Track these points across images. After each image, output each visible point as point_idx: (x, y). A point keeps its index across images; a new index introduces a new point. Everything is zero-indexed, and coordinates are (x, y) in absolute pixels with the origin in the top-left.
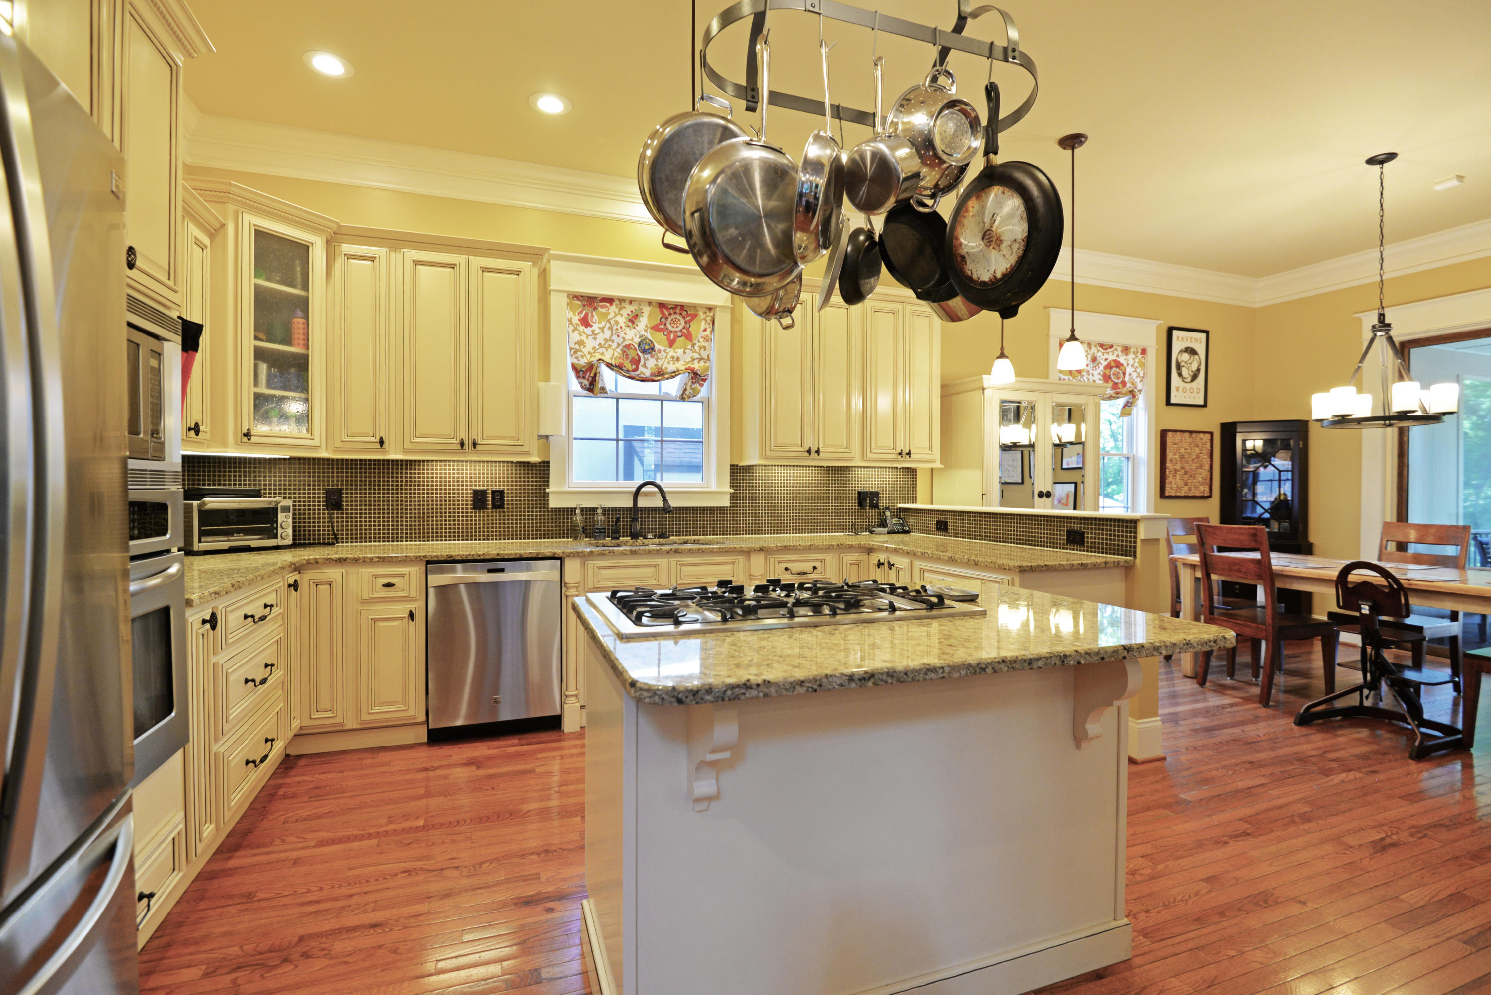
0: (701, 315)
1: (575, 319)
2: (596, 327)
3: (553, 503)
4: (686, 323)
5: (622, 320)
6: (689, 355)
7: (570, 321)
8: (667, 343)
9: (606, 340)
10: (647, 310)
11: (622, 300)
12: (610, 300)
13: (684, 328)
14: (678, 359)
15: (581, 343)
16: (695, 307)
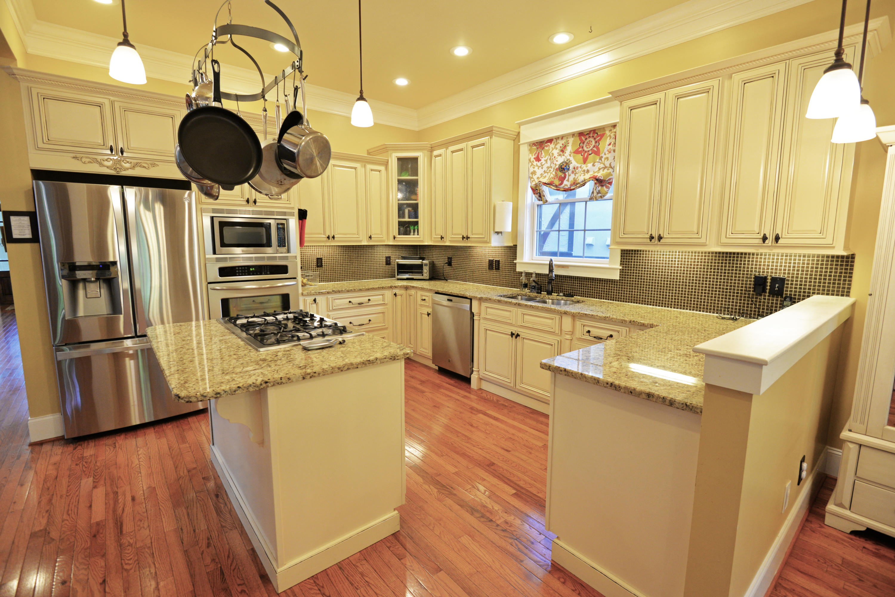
0: (608, 133)
1: (532, 157)
2: (543, 160)
3: (519, 269)
4: (596, 142)
5: (556, 152)
6: (598, 165)
7: (530, 160)
8: (582, 161)
9: (548, 168)
10: (571, 140)
11: (557, 138)
12: (550, 141)
13: (594, 147)
14: (588, 171)
15: (534, 173)
16: (603, 128)
